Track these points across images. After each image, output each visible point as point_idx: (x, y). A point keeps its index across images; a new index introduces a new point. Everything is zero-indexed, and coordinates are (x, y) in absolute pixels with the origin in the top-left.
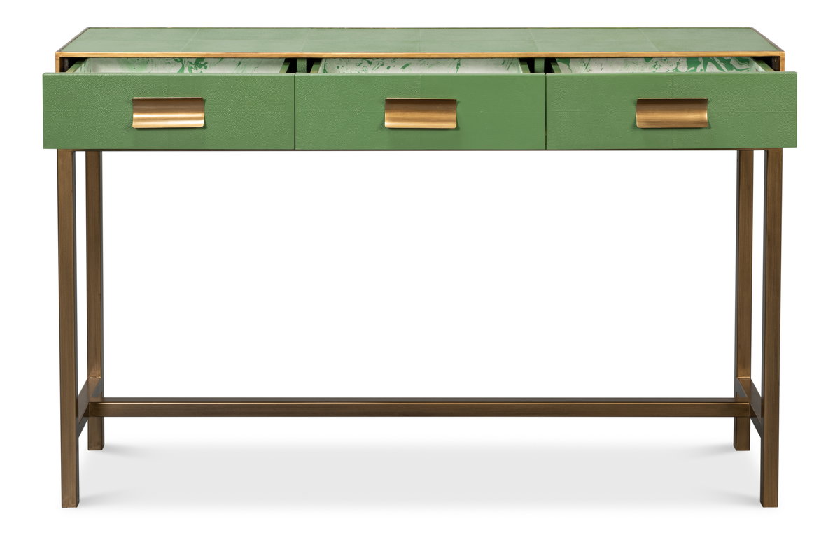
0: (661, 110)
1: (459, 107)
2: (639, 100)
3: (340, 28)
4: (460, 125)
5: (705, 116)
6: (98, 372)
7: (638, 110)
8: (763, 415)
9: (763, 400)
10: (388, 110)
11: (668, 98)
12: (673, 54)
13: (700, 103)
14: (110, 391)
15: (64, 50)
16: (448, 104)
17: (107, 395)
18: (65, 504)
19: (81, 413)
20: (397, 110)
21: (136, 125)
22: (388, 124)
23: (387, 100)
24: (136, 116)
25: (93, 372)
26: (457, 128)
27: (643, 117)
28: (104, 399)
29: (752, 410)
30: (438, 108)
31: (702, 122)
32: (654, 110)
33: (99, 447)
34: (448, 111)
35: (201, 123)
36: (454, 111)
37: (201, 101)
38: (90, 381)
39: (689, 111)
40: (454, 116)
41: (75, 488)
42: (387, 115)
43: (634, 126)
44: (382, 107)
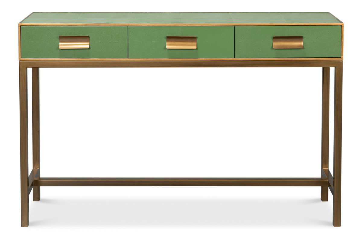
0: (283, 41)
1: (198, 40)
2: (274, 37)
3: (145, 13)
4: (198, 47)
5: (302, 43)
6: (38, 166)
7: (273, 41)
8: (334, 185)
9: (334, 178)
10: (167, 41)
11: (286, 36)
12: (294, 24)
13: (300, 38)
14: (43, 175)
15: (22, 22)
16: (193, 39)
17: (41, 176)
18: (23, 225)
19: (30, 185)
20: (171, 41)
21: (61, 47)
22: (168, 47)
23: (167, 37)
24: (60, 44)
25: (35, 166)
26: (197, 49)
27: (276, 44)
28: (40, 178)
29: (329, 183)
30: (189, 40)
31: (300, 46)
32: (280, 41)
33: (38, 200)
34: (193, 41)
35: (88, 46)
36: (196, 41)
37: (88, 37)
38: (34, 170)
39: (295, 41)
40: (196, 44)
41: (27, 218)
42: (167, 43)
43: (272, 48)
44: (165, 40)
